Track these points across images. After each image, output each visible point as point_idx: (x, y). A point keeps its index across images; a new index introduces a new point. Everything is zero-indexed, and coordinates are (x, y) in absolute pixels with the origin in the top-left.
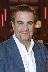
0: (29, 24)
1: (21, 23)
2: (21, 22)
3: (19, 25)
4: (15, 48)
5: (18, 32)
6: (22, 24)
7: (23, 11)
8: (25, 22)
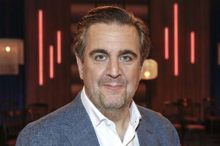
0: (125, 58)
1: (101, 57)
2: (100, 54)
3: (95, 61)
4: (85, 130)
5: (93, 84)
6: (104, 58)
7: (107, 23)
8: (112, 52)
